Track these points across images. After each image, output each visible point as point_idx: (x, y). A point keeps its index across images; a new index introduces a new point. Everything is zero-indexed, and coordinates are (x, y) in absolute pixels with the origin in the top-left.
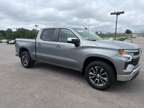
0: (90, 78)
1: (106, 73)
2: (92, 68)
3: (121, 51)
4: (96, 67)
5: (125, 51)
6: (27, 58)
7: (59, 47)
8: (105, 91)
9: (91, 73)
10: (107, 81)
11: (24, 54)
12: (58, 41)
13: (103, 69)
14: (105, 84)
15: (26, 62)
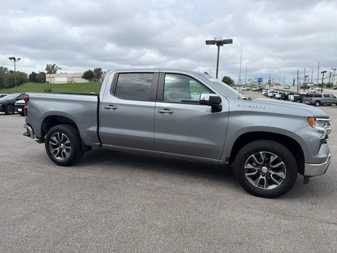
0: (248, 176)
1: (282, 163)
2: (253, 155)
3: (310, 120)
4: (261, 153)
5: (317, 119)
6: (68, 142)
7: (170, 113)
8: (281, 198)
9: (249, 166)
10: (284, 177)
11: (57, 131)
12: (162, 100)
13: (277, 156)
14: (280, 184)
15: (64, 150)
